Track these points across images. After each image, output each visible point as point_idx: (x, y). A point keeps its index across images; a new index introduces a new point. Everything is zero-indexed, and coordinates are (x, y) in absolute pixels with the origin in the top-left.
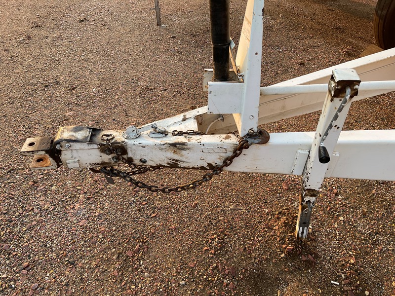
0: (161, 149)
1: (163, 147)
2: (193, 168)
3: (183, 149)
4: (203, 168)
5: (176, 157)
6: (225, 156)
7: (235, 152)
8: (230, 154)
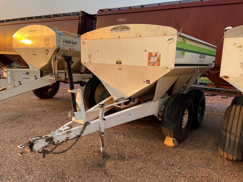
0: (64, 135)
1: (64, 134)
2: (73, 139)
3: (70, 133)
4: (75, 138)
5: (68, 136)
6: (81, 131)
7: (83, 128)
8: (82, 130)
